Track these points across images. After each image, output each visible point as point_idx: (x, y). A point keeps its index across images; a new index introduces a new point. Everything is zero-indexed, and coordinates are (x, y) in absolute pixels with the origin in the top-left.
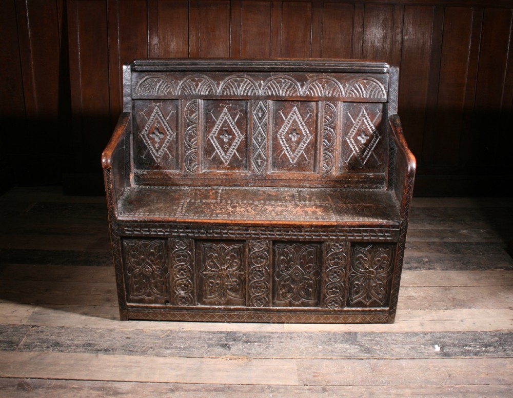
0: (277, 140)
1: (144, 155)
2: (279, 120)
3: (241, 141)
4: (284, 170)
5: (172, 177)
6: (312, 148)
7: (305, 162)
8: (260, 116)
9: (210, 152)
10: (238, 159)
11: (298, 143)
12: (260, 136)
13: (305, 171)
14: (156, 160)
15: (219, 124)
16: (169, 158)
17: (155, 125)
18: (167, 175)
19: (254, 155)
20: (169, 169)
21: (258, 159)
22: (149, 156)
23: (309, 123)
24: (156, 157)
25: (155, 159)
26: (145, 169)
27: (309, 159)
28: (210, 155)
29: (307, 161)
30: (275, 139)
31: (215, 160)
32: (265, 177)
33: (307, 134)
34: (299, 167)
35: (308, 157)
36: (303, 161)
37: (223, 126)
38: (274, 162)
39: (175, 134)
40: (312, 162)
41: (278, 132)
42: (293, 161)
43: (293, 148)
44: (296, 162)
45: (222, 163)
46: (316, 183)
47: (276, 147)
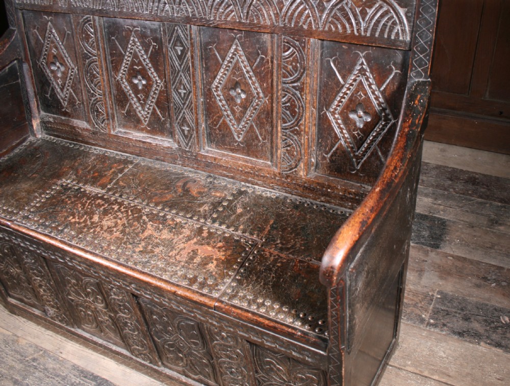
0: (211, 98)
1: (49, 94)
2: (212, 62)
3: (161, 92)
4: (226, 149)
5: (80, 131)
6: (267, 121)
7: (256, 142)
8: (180, 53)
9: (122, 102)
10: (159, 119)
11: (245, 106)
12: (182, 87)
13: (257, 157)
14: (63, 104)
15: (127, 59)
16: (76, 102)
17: (53, 51)
18: (74, 128)
19: (177, 119)
20: (78, 118)
21: (183, 125)
22: (54, 95)
23: (260, 73)
24: (62, 98)
25: (62, 101)
26: (53, 114)
27: (263, 139)
28: (123, 107)
29: (259, 141)
30: (208, 94)
31: (130, 115)
32: (195, 156)
33: (258, 93)
34: (248, 150)
35: (261, 135)
36: (253, 141)
37: (133, 63)
38: (209, 133)
39: (76, 68)
40: (269, 145)
41: (211, 83)
42: (239, 137)
43: (237, 115)
44: (243, 139)
45: (139, 121)
46: (272, 183)
47: (211, 109)
